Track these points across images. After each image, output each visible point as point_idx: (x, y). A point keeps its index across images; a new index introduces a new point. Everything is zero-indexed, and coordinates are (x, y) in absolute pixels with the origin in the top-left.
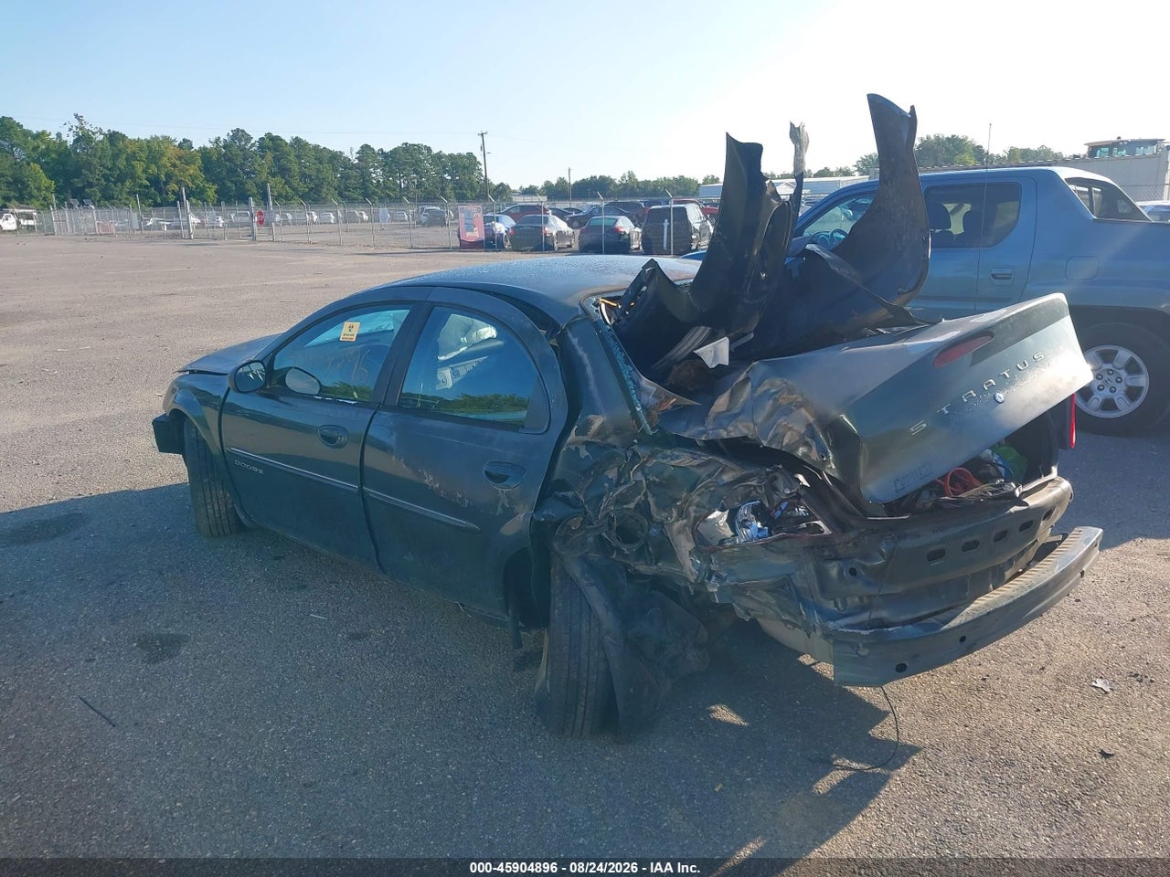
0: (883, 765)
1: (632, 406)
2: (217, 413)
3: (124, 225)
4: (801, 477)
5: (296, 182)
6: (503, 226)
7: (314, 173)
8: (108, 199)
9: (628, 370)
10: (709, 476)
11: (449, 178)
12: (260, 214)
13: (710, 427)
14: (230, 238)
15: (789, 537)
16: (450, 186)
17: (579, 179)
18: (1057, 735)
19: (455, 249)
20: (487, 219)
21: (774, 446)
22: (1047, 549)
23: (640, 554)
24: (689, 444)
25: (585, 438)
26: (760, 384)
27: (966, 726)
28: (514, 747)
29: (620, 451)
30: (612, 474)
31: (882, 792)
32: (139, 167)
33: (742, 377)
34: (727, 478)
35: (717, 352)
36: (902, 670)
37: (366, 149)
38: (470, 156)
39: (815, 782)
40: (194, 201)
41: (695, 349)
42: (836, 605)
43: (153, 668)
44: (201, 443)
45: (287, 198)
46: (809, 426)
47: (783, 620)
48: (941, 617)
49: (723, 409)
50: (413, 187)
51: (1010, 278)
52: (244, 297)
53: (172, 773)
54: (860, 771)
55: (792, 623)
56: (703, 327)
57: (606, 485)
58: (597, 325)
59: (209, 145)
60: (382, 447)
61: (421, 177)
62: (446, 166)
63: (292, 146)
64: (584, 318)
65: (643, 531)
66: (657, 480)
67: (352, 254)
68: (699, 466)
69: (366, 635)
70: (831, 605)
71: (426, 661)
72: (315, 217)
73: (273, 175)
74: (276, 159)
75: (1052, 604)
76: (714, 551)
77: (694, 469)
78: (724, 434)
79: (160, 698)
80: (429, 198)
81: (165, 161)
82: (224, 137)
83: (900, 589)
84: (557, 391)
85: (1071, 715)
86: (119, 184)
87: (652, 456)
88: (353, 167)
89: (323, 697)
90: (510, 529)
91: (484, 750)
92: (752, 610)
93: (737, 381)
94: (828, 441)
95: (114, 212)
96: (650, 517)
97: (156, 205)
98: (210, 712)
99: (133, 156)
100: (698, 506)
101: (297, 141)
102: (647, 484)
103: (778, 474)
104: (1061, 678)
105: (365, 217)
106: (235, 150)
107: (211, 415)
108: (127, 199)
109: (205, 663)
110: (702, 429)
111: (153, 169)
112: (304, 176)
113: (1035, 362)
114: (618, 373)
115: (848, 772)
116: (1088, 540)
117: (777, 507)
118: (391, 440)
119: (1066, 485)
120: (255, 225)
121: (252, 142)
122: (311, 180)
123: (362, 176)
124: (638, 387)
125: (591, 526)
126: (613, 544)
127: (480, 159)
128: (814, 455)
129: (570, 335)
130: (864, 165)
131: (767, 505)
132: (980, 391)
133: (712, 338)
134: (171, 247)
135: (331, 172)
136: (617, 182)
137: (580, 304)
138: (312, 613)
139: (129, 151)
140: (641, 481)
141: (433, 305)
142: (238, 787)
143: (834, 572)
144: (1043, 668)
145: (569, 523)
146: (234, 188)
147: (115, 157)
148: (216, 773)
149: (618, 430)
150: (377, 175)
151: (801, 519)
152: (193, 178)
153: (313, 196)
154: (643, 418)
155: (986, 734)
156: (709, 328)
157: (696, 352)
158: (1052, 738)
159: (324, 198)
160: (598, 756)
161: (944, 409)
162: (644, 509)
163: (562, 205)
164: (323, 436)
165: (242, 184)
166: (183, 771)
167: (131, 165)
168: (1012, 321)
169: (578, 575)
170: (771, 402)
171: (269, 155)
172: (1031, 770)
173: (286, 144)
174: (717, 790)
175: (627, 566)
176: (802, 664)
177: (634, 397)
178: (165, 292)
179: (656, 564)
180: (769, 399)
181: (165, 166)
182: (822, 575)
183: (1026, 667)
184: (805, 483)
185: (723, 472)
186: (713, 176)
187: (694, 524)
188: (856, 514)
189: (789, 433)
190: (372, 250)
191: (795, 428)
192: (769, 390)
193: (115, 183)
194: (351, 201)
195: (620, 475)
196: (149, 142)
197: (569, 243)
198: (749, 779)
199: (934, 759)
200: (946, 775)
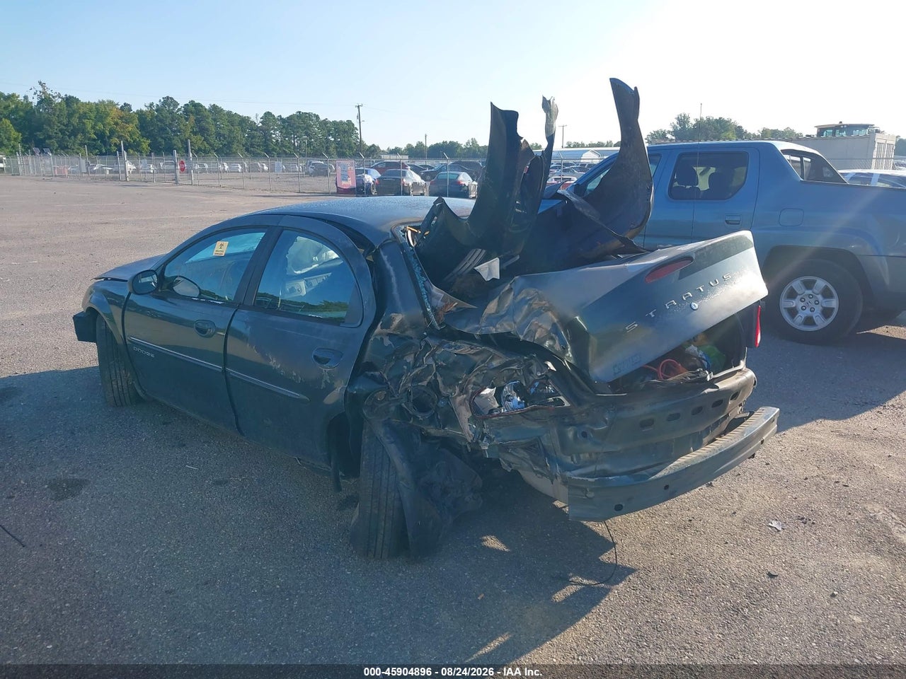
0: (606, 582)
1: (424, 308)
2: (121, 310)
3: (75, 169)
4: (550, 364)
5: (212, 139)
6: (371, 177)
7: (226, 133)
8: (63, 148)
9: (421, 280)
10: (483, 362)
11: (333, 139)
12: (182, 163)
13: (483, 325)
14: (158, 181)
15: (539, 409)
16: (333, 145)
17: (434, 143)
18: (738, 561)
19: (333, 194)
20: (358, 172)
21: (527, 340)
22: (737, 422)
23: (431, 421)
24: (468, 337)
25: (388, 331)
26: (519, 293)
27: (672, 554)
28: (330, 565)
29: (416, 341)
30: (410, 359)
31: (603, 601)
32: (89, 124)
33: (506, 288)
34: (495, 363)
35: (491, 269)
36: (619, 510)
37: (268, 115)
38: (349, 123)
39: (554, 593)
40: (131, 151)
41: (475, 266)
42: (572, 460)
43: (58, 504)
44: (108, 334)
45: (205, 151)
46: (554, 325)
47: (534, 471)
48: (651, 470)
49: (493, 311)
50: (303, 146)
51: (738, 224)
52: (164, 227)
53: (64, 582)
54: (588, 586)
55: (541, 474)
56: (480, 250)
57: (405, 367)
58: (402, 247)
59: (144, 109)
60: (239, 335)
61: (311, 139)
62: (331, 130)
63: (210, 111)
64: (393, 242)
65: (434, 403)
66: (444, 364)
67: (252, 196)
68: (476, 354)
69: (226, 482)
70: (568, 460)
71: (270, 502)
72: (227, 167)
73: (195, 134)
74: (198, 121)
75: (737, 463)
76: (485, 419)
77: (471, 356)
78: (494, 331)
79: (62, 527)
80: (317, 154)
81: (109, 120)
82: (156, 102)
83: (619, 448)
84: (368, 295)
85: (750, 547)
86: (73, 137)
87: (440, 345)
88: (258, 129)
89: (189, 527)
90: (331, 399)
91: (306, 568)
92: (513, 463)
93: (504, 291)
94: (567, 335)
95: (66, 159)
96: (439, 392)
97: (101, 154)
98: (99, 538)
99: (84, 116)
100: (474, 385)
101: (214, 107)
102: (436, 368)
103: (533, 361)
104: (747, 520)
105: (266, 168)
106: (165, 113)
107: (116, 312)
108: (78, 149)
109: (100, 501)
110: (477, 326)
111: (100, 126)
112: (219, 135)
113: (724, 281)
114: (415, 283)
115: (579, 587)
116: (768, 416)
117: (532, 385)
118: (247, 331)
119: (750, 374)
120: (178, 172)
121: (179, 107)
122: (225, 138)
123: (265, 136)
124: (429, 293)
125: (393, 398)
126: (410, 412)
127: (357, 125)
128: (558, 347)
129: (382, 253)
130: (653, 138)
131: (524, 385)
132: (680, 301)
133: (487, 258)
134: (112, 187)
135: (240, 132)
136: (463, 146)
137: (391, 231)
138: (188, 464)
139: (81, 111)
140: (432, 364)
141: (283, 229)
142: (114, 593)
143: (570, 435)
144: (735, 513)
145: (375, 395)
146: (163, 143)
147: (70, 115)
148: (98, 583)
149: (414, 325)
150: (276, 135)
151: (550, 395)
152: (131, 134)
153: (226, 151)
154: (432, 316)
155: (686, 560)
156: (484, 251)
157: (476, 268)
158: (734, 563)
159: (234, 153)
160: (393, 572)
161: (651, 313)
162: (434, 386)
163: (418, 163)
164: (197, 329)
165: (170, 139)
166: (73, 581)
167: (84, 123)
168: (707, 249)
169: (382, 435)
170: (527, 306)
171: (192, 118)
172: (715, 585)
173: (206, 109)
174: (479, 598)
175: (421, 430)
176: (555, 507)
177: (426, 300)
178: (101, 221)
179: (443, 428)
180: (526, 304)
181: (109, 124)
182: (562, 436)
183: (722, 512)
184: (553, 368)
185: (492, 359)
186: (537, 144)
187: (471, 398)
188: (588, 392)
189: (539, 330)
190: (268, 193)
191: (544, 326)
192: (525, 297)
193: (69, 137)
194: (256, 155)
195: (416, 360)
196: (97, 105)
197: (422, 192)
198: (505, 591)
199: (645, 578)
200: (652, 589)
